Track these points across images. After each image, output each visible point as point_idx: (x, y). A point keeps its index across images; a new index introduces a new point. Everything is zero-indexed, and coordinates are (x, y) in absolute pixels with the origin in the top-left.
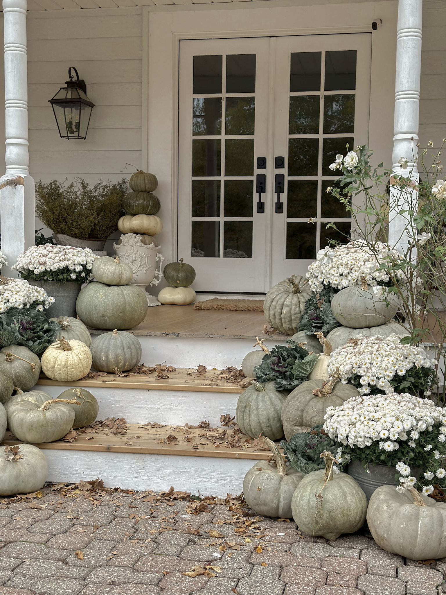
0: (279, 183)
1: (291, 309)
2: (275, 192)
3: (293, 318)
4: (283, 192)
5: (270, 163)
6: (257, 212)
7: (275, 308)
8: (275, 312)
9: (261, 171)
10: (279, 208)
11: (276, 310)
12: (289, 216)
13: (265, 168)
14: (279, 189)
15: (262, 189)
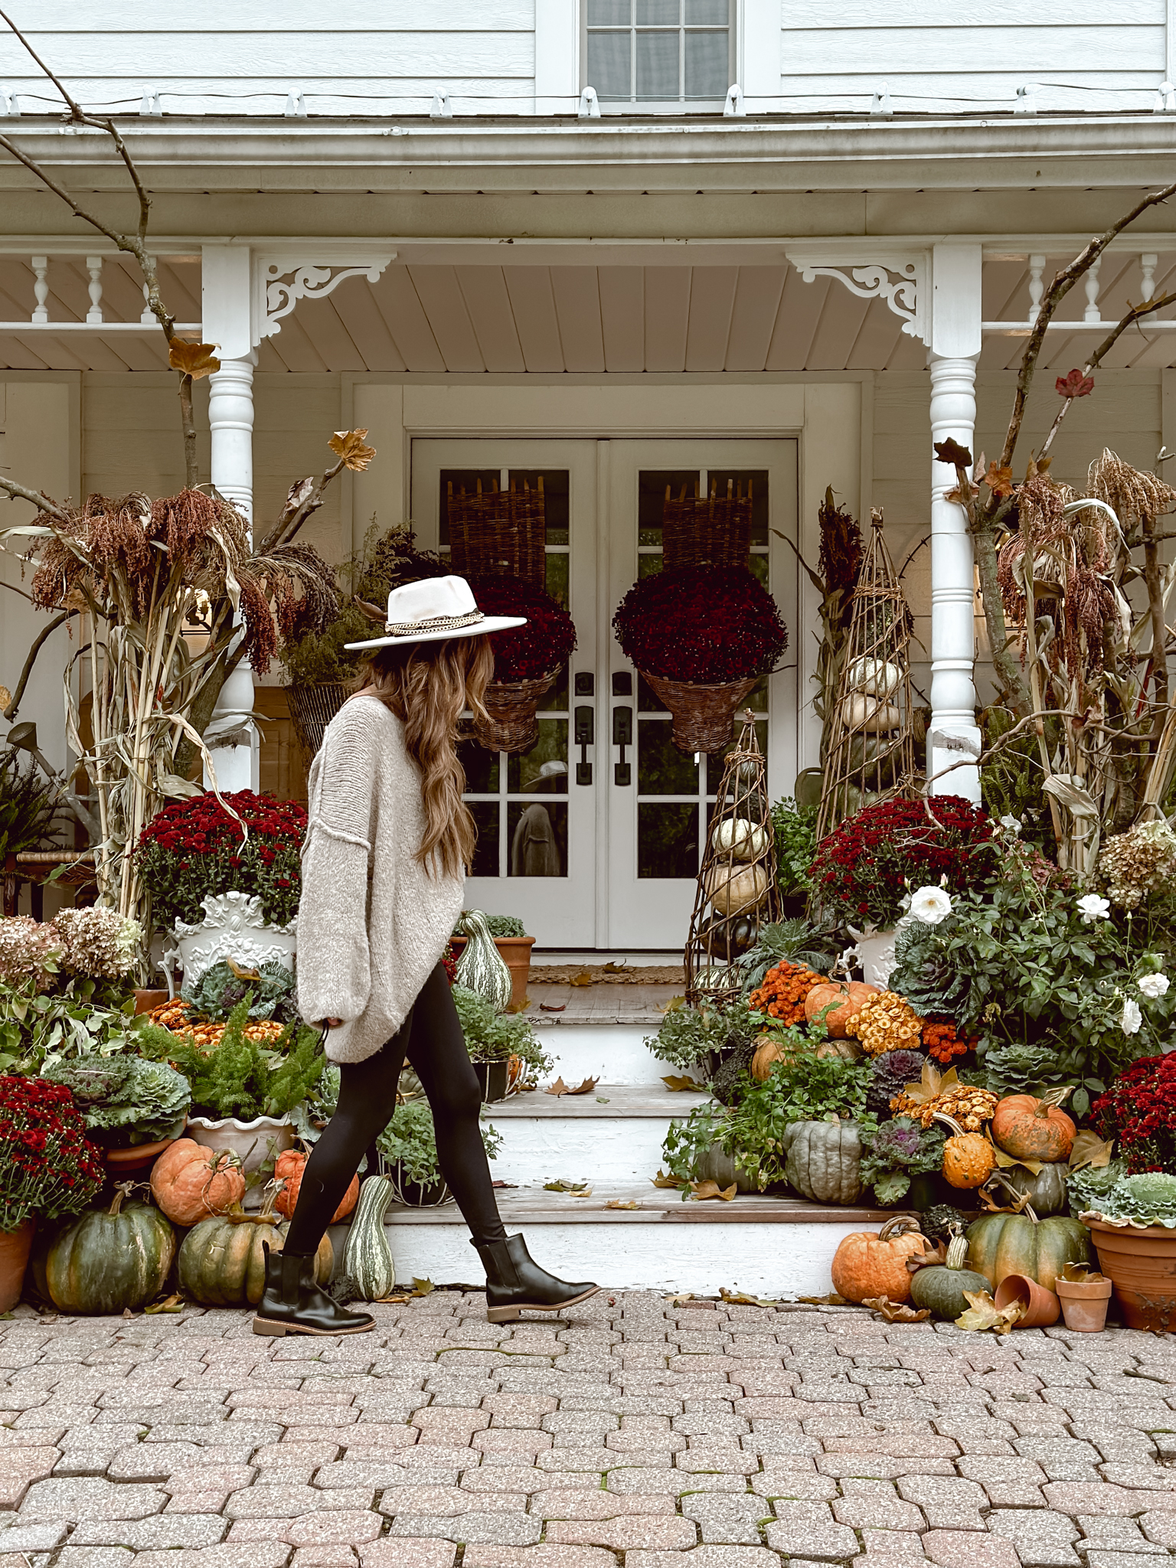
0: (622, 725)
2: (614, 743)
4: (630, 743)
5: (603, 684)
6: (578, 783)
9: (585, 701)
10: (622, 775)
12: (641, 792)
13: (592, 695)
14: (621, 738)
15: (586, 737)
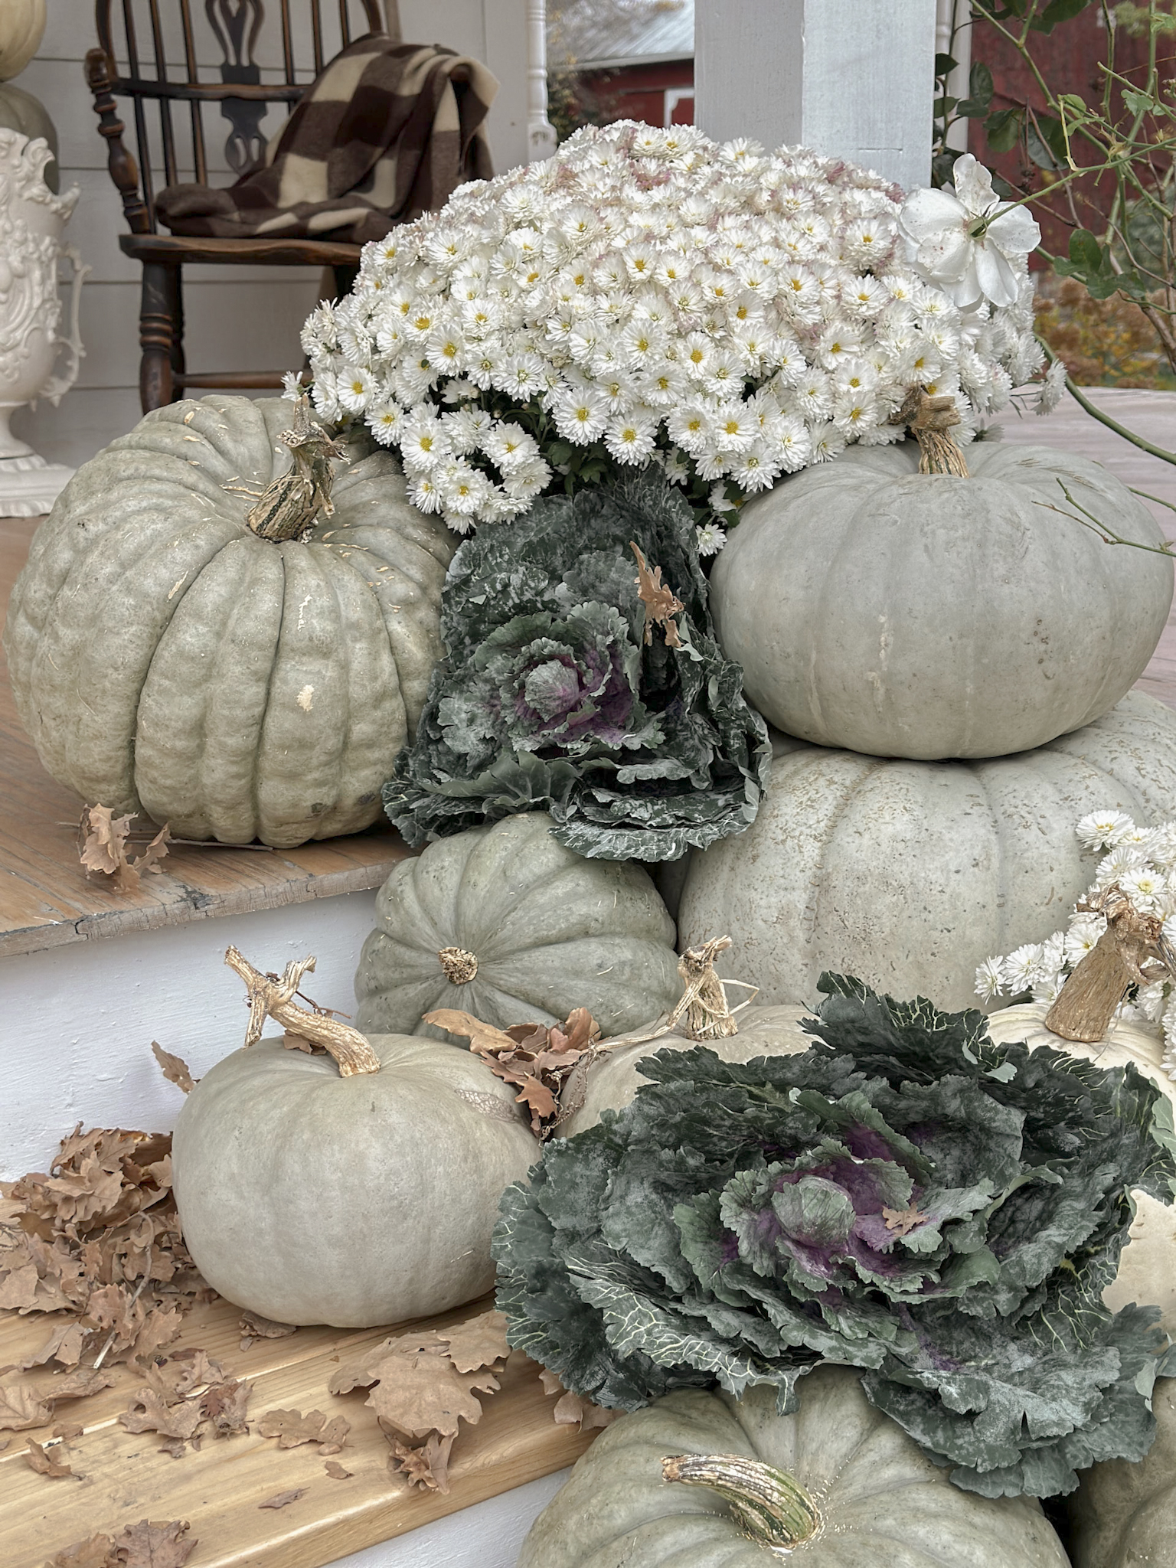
1: (344, 667)
3: (361, 729)
7: (207, 678)
8: (207, 705)
11: (217, 688)
